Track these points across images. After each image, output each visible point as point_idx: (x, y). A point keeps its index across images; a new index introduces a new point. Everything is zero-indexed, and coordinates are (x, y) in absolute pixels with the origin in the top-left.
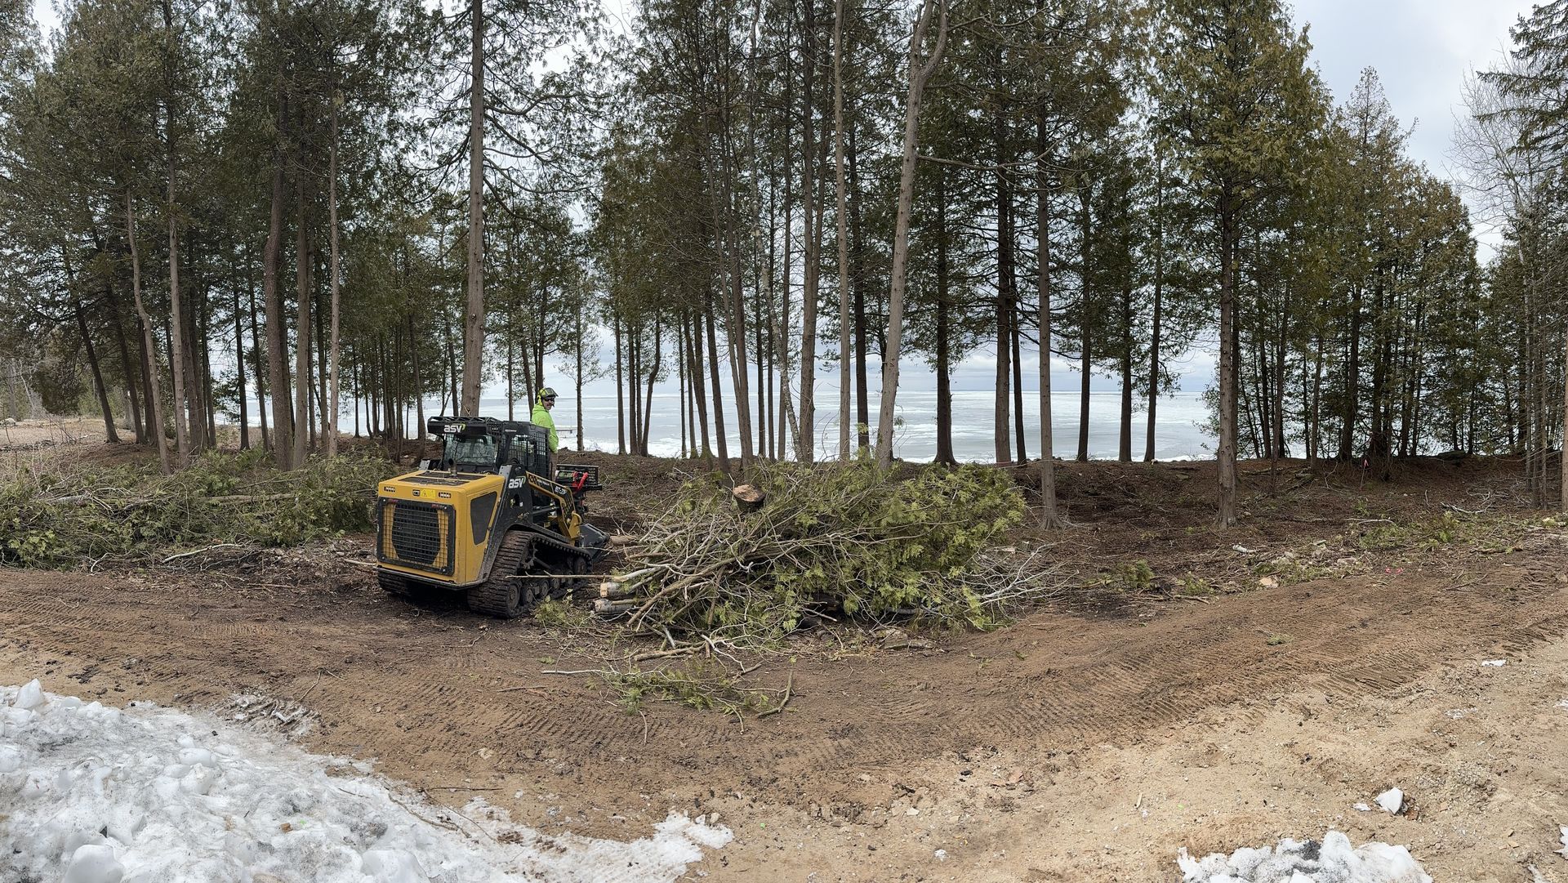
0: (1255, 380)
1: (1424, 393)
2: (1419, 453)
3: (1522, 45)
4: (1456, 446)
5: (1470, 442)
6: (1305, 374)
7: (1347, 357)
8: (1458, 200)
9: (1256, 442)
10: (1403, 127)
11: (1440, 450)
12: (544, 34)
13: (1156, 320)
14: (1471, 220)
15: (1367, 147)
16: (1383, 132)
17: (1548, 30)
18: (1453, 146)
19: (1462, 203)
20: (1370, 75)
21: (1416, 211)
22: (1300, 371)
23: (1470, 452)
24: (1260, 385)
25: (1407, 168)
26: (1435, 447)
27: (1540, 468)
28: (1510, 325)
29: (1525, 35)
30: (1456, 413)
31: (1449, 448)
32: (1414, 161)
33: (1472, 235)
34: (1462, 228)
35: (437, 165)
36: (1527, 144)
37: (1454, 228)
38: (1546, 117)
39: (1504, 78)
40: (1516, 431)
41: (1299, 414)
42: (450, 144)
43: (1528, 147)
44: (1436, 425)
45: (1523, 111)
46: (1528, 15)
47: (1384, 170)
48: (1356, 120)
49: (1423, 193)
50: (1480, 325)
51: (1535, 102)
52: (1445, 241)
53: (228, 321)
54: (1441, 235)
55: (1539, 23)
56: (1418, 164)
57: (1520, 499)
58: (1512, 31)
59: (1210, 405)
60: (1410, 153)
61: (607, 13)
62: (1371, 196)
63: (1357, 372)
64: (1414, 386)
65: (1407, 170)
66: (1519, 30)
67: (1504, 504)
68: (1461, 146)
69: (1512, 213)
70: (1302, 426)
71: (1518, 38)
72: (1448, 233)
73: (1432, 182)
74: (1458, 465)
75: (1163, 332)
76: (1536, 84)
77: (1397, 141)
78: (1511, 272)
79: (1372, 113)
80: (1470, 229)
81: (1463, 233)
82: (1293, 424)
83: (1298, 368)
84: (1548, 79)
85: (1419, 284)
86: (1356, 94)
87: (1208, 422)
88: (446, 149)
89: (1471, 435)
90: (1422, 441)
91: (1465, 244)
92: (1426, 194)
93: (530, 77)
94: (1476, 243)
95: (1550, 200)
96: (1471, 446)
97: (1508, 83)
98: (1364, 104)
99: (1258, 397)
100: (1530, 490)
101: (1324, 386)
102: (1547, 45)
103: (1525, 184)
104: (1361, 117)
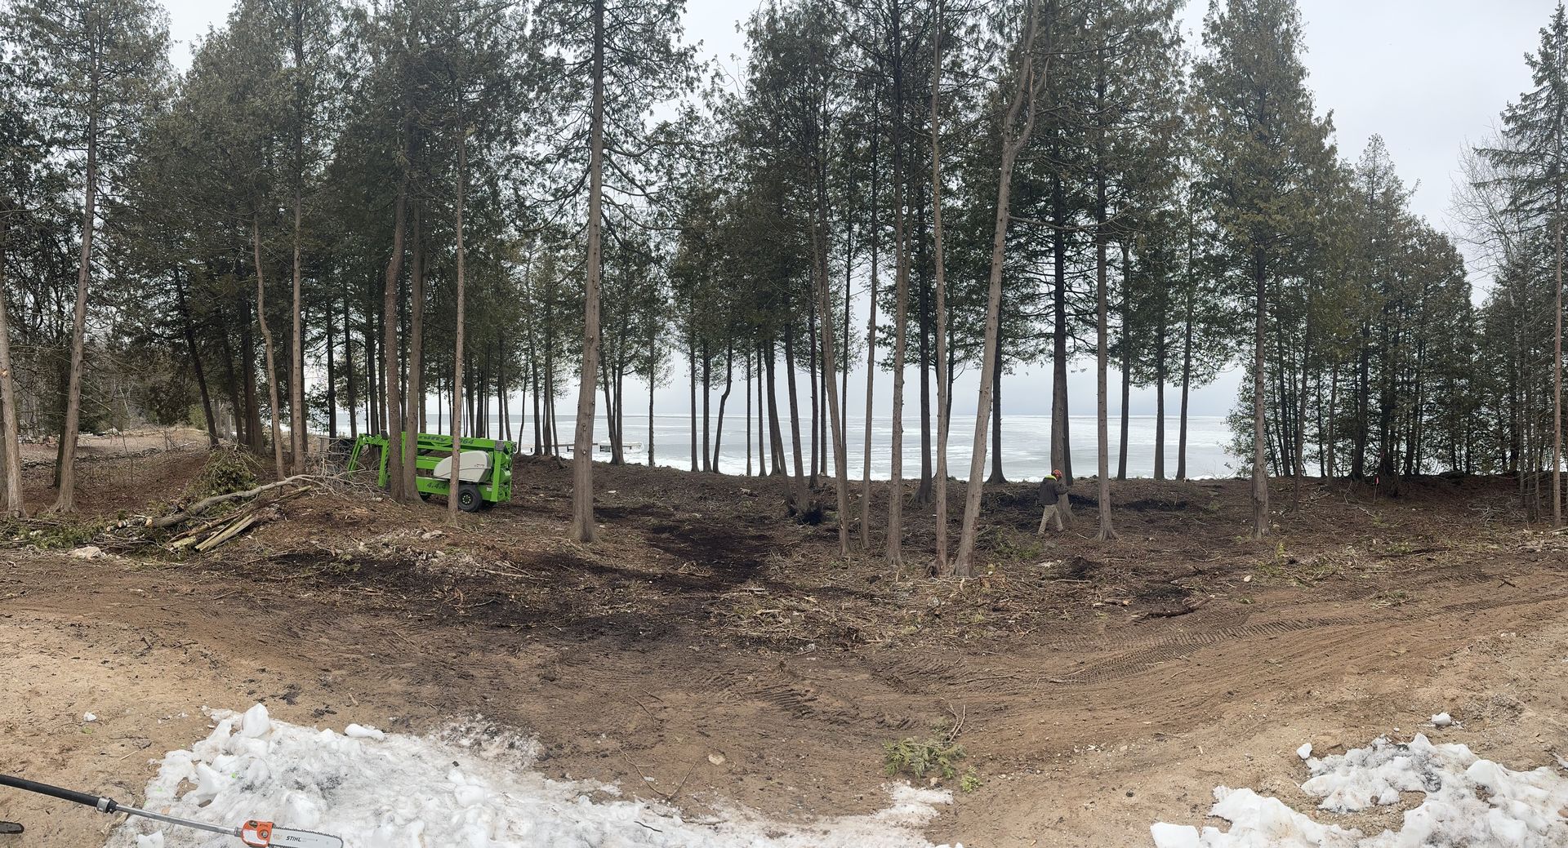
0: (1274, 406)
1: (1425, 418)
2: (1422, 473)
3: (1512, 125)
4: (1455, 466)
5: (1467, 464)
6: (1319, 401)
7: (1357, 385)
8: (1454, 249)
9: (1275, 462)
10: (1407, 186)
11: (1441, 470)
12: (654, 88)
13: (1187, 352)
14: (1466, 267)
15: (1373, 202)
16: (1388, 190)
17: (1534, 112)
18: (1452, 205)
19: (1457, 252)
20: (1376, 141)
21: (1417, 257)
22: (1314, 398)
23: (1468, 472)
24: (1280, 410)
25: (1411, 222)
26: (1437, 468)
27: (1534, 486)
28: (1502, 359)
29: (1514, 118)
30: (1455, 437)
31: (1449, 468)
32: (1415, 216)
33: (1466, 279)
34: (1458, 273)
35: (552, 198)
36: (1516, 207)
37: (1451, 273)
38: (1532, 184)
39: (1495, 153)
40: (1508, 454)
41: (1315, 436)
42: (565, 179)
43: (1517, 210)
44: (1436, 447)
45: (1513, 180)
46: (1517, 101)
47: (1389, 222)
48: (1364, 178)
49: (1423, 242)
50: (1475, 358)
51: (1524, 171)
52: (1442, 285)
53: (320, 338)
54: (1440, 280)
55: (1525, 108)
56: (1419, 218)
57: (1515, 514)
58: (1502, 114)
59: (1233, 429)
60: (1412, 208)
61: (722, 72)
62: (1378, 244)
63: (1367, 399)
64: (1417, 412)
65: (1409, 223)
66: (1508, 114)
67: (1503, 518)
68: (1459, 207)
69: (1504, 262)
70: (1317, 448)
71: (1507, 121)
72: (1445, 277)
73: (1431, 233)
74: (1458, 483)
75: (1193, 362)
76: (1524, 159)
77: (1401, 198)
78: (1503, 314)
79: (1379, 173)
80: (1465, 274)
81: (1459, 277)
82: (1310, 445)
83: (1313, 395)
84: (1533, 154)
85: (1423, 322)
86: (1364, 157)
87: (1232, 444)
88: (561, 182)
89: (1468, 456)
90: (1425, 461)
91: (1460, 288)
92: (1425, 244)
93: (643, 124)
94: (1470, 286)
95: (1536, 253)
96: (1468, 466)
97: (1501, 157)
98: (1371, 165)
99: (1276, 420)
100: (1524, 506)
101: (1338, 411)
102: (1531, 126)
103: (1515, 239)
104: (1369, 176)
